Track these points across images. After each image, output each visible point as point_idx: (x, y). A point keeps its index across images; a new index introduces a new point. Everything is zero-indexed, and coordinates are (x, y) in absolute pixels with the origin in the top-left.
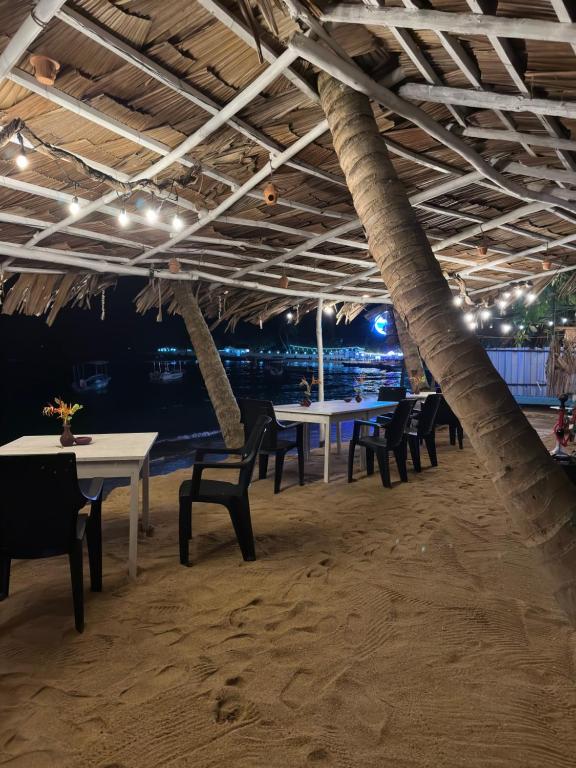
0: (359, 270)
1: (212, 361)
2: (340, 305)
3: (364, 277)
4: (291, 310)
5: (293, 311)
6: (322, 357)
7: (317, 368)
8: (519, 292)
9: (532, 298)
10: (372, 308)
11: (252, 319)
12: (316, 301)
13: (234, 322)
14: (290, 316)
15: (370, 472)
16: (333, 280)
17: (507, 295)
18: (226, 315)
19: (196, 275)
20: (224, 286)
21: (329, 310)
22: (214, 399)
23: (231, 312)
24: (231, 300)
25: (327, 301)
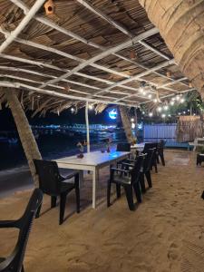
0: (105, 86)
1: (26, 132)
2: (96, 105)
3: (107, 90)
4: (73, 106)
5: (74, 108)
6: (88, 128)
7: (86, 134)
8: (178, 98)
9: (183, 101)
10: (110, 106)
11: (54, 111)
12: (84, 102)
13: (44, 112)
14: (72, 109)
15: (119, 196)
16: (93, 91)
17: (173, 99)
18: (39, 109)
19: (18, 85)
20: (36, 93)
21: (91, 107)
22: (27, 154)
23: (42, 107)
24: (41, 101)
25: (90, 103)
